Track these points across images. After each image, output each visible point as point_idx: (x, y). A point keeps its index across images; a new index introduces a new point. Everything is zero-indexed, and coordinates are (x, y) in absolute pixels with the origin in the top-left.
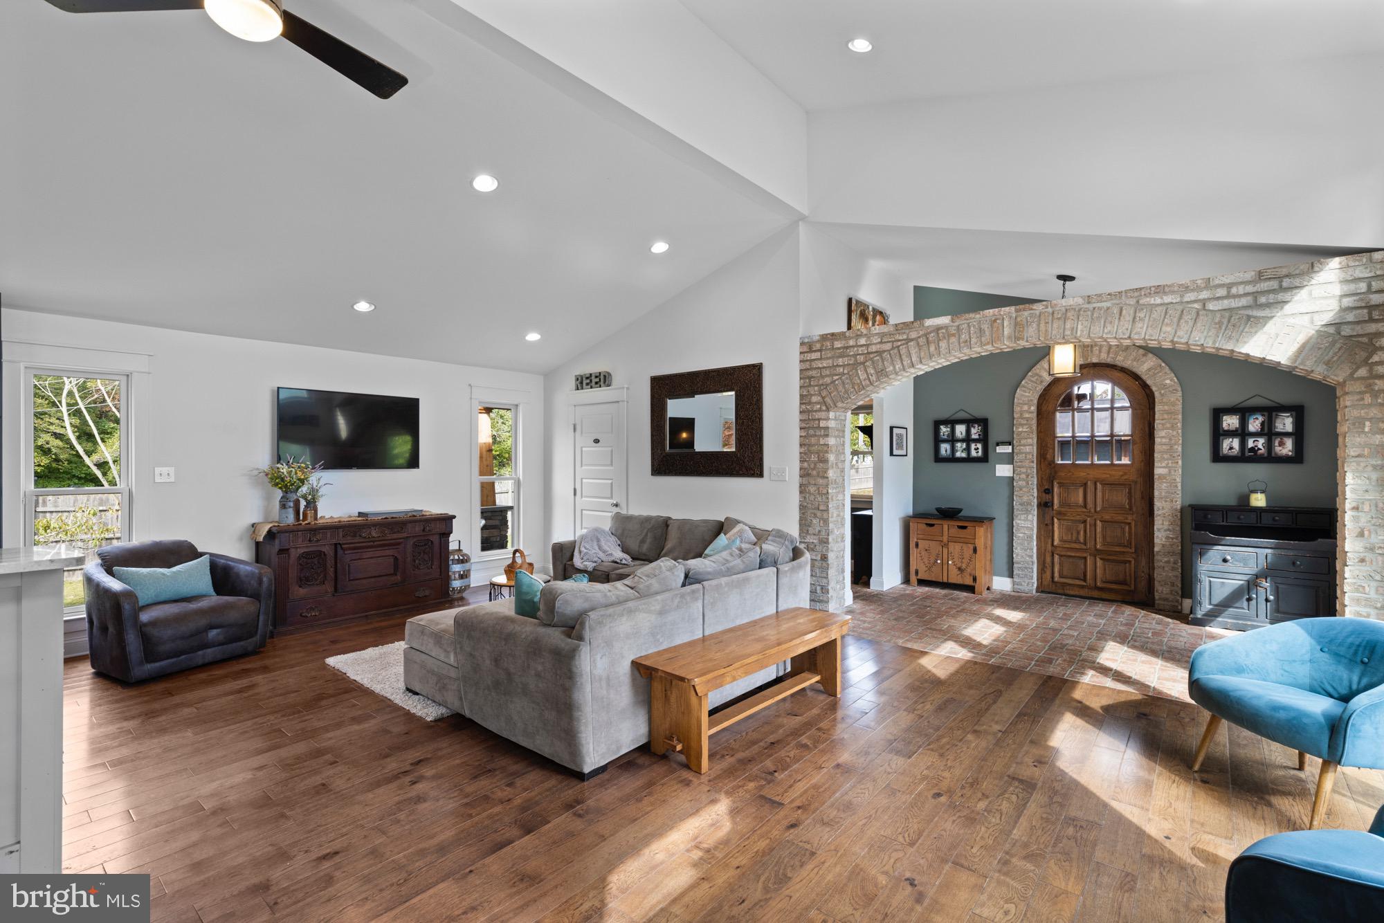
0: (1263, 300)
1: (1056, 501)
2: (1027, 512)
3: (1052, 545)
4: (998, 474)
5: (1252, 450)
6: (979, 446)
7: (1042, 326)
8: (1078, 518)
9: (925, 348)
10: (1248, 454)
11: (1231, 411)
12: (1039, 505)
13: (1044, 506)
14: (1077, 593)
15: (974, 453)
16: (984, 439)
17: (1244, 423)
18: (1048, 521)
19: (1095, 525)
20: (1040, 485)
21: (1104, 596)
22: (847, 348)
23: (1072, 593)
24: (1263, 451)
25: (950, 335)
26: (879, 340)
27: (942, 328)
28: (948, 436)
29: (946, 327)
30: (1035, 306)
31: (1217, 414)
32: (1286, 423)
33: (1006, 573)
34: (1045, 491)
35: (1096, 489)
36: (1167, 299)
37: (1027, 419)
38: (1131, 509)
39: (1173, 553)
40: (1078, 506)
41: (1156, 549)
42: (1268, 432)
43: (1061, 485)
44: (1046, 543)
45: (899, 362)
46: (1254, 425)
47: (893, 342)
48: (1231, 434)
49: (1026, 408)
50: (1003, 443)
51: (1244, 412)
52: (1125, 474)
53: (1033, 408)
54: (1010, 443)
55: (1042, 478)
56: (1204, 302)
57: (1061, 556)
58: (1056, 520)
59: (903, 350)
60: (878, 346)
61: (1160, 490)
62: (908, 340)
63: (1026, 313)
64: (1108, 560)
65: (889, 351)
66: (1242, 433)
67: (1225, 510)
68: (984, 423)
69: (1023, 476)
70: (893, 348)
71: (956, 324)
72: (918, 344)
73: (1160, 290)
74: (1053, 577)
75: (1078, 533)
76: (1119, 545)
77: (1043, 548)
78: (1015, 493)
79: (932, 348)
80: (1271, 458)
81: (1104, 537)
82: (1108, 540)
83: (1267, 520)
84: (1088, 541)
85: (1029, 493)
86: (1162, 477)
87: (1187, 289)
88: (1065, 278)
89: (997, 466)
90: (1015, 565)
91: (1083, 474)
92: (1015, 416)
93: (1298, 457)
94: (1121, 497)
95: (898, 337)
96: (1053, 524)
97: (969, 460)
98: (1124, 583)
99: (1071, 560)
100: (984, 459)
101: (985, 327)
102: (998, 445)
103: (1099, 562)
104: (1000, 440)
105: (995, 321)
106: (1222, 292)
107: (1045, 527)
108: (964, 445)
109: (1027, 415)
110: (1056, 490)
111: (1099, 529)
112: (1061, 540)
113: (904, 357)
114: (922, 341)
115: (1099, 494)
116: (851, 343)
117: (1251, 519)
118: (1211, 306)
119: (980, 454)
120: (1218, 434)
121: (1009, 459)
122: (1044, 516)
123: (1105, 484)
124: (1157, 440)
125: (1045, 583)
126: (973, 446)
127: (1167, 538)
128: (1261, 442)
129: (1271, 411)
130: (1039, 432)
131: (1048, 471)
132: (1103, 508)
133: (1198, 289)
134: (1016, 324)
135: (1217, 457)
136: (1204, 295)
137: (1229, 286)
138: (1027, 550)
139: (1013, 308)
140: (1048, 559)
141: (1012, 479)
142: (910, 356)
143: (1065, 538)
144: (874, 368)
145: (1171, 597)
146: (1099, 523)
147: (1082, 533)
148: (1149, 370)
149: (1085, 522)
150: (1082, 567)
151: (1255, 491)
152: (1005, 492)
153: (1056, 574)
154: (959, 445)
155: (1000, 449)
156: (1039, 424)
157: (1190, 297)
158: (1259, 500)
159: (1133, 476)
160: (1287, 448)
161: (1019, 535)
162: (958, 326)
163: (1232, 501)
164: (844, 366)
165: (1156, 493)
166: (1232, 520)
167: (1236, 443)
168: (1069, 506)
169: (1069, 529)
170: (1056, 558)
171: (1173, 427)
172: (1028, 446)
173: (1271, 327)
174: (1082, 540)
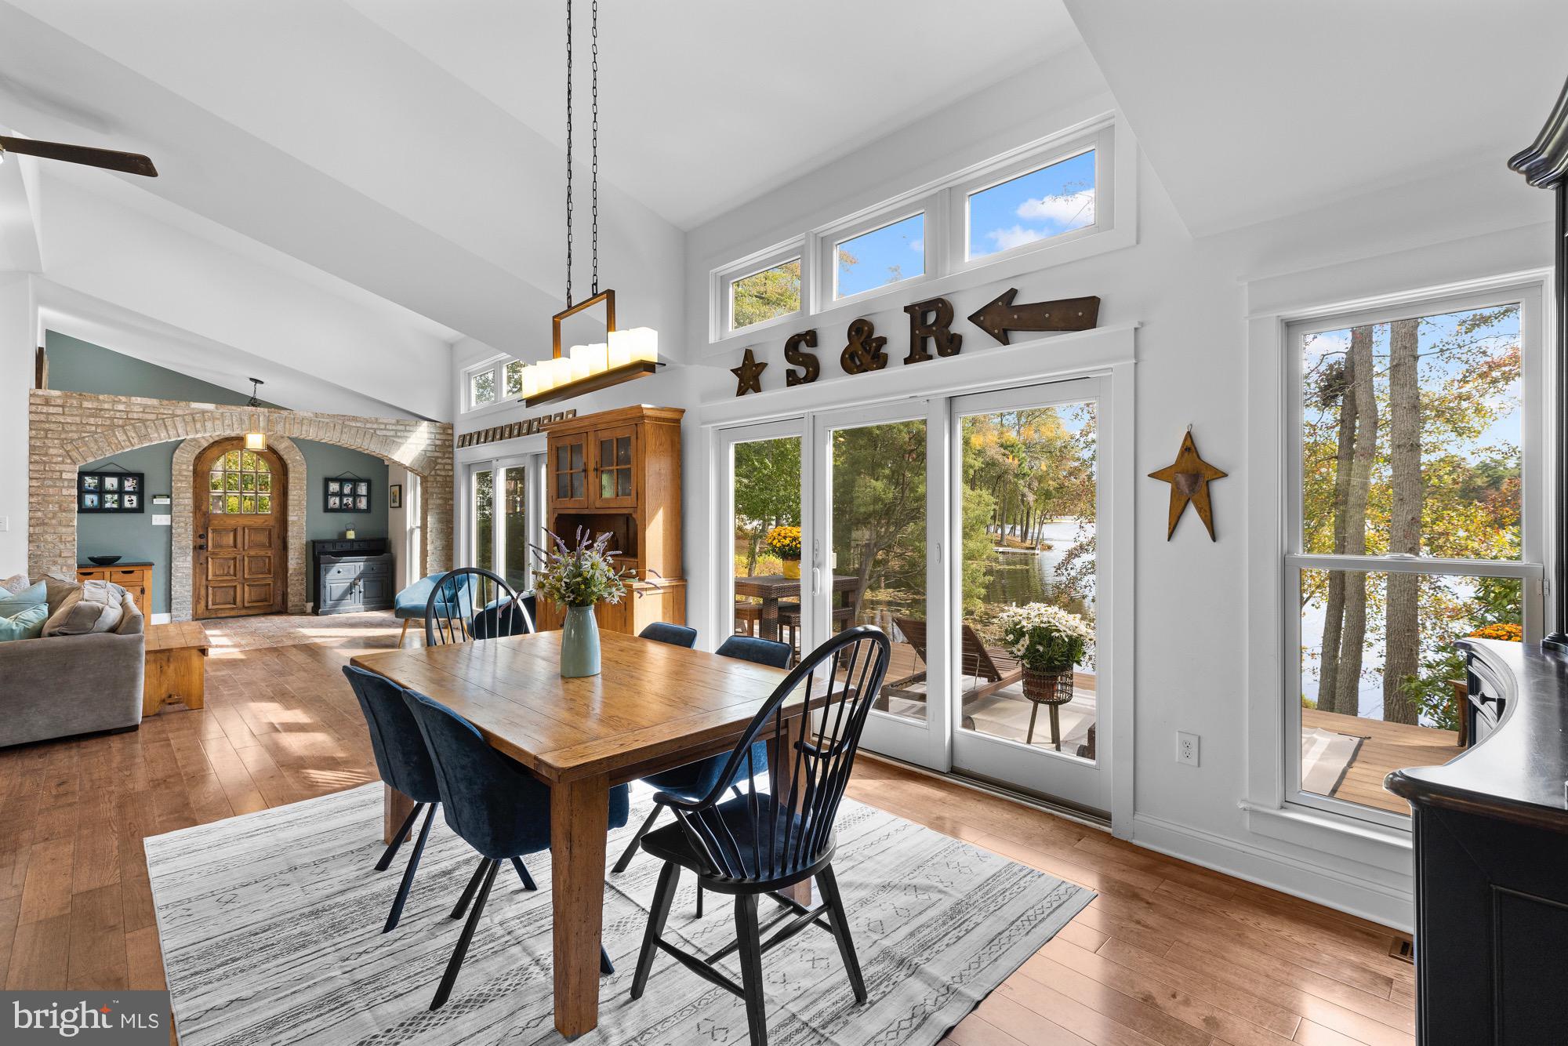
0: (399, 434)
1: (210, 544)
2: (186, 554)
3: (207, 579)
4: (154, 523)
5: (346, 505)
6: (134, 498)
7: (287, 426)
8: (229, 556)
9: (192, 424)
10: (344, 507)
11: (334, 480)
12: (195, 548)
13: (199, 548)
14: (228, 615)
15: (127, 505)
16: (140, 492)
17: (341, 488)
18: (202, 560)
19: (244, 559)
20: (195, 531)
21: (251, 612)
22: (101, 410)
23: (223, 615)
24: (351, 506)
25: (214, 419)
26: (141, 410)
27: (207, 412)
28: (95, 487)
29: (212, 412)
30: (282, 412)
31: (327, 481)
32: (363, 489)
33: (164, 609)
34: (201, 535)
35: (244, 532)
36: (358, 425)
37: (186, 477)
38: (270, 546)
39: (301, 574)
40: (228, 546)
41: (290, 572)
42: (354, 494)
43: (214, 531)
44: (201, 579)
45: (164, 431)
46: (347, 489)
47: (158, 414)
48: (334, 494)
49: (184, 467)
50: (161, 496)
51: (342, 481)
52: (266, 521)
53: (191, 468)
54: (168, 497)
55: (197, 526)
56: (375, 430)
57: (214, 587)
58: (210, 559)
59: (169, 422)
60: (141, 415)
61: (292, 531)
62: (174, 416)
63: (276, 415)
64: (253, 586)
65: (153, 421)
66: (341, 495)
67: (333, 542)
68: (140, 477)
69: (182, 524)
70: (157, 419)
71: (220, 411)
72: (184, 420)
73: (355, 419)
74: (207, 606)
75: (229, 567)
76: (262, 573)
77: (198, 584)
78: (174, 539)
79: (198, 425)
80: (355, 510)
81: (250, 569)
82: (253, 570)
83: (356, 547)
84: (238, 573)
85: (185, 539)
86: (293, 522)
87: (367, 421)
88: (256, 381)
89: (154, 516)
90: (173, 601)
91: (233, 522)
92: (173, 472)
93: (368, 510)
94: (263, 538)
95: (162, 411)
96: (207, 563)
97: (121, 510)
98: (265, 600)
99: (223, 589)
100: (140, 509)
101: (246, 418)
102: (155, 497)
103: (247, 588)
104: (156, 492)
105: (253, 415)
106: (383, 427)
107: (200, 565)
108: (116, 497)
109: (185, 473)
110: (210, 535)
111: (246, 563)
112: (215, 575)
113: (169, 428)
114: (188, 418)
115: (247, 537)
116: (106, 406)
117: (347, 547)
118: (378, 432)
119: (135, 505)
120: (327, 494)
121: (169, 510)
122: (198, 557)
123: (251, 528)
124: (291, 497)
125: (199, 612)
126: (127, 498)
127: (298, 564)
128: (350, 500)
129: (355, 482)
130: (195, 488)
131: (203, 520)
132: (250, 547)
133: (371, 422)
134: (269, 421)
135: (327, 509)
136: (375, 426)
137: (386, 424)
138: (183, 589)
139: (266, 410)
140: (203, 592)
141: (171, 527)
142: (175, 427)
143: (217, 573)
144: (136, 432)
145: (299, 604)
146: (246, 558)
147: (232, 567)
148: (286, 448)
149: (235, 559)
150: (232, 593)
151: (348, 530)
152: (163, 539)
153: (210, 603)
154: (109, 496)
155: (156, 501)
156: (194, 481)
157: (368, 425)
158: (351, 535)
159: (272, 522)
160: (363, 504)
161: (177, 575)
162: (222, 413)
163: (335, 537)
164: (97, 426)
165: (290, 534)
166: (338, 548)
167: (337, 500)
168: (221, 547)
169: (222, 566)
170: (210, 589)
171: (301, 489)
172: (185, 499)
173: (403, 448)
174: (232, 572)
